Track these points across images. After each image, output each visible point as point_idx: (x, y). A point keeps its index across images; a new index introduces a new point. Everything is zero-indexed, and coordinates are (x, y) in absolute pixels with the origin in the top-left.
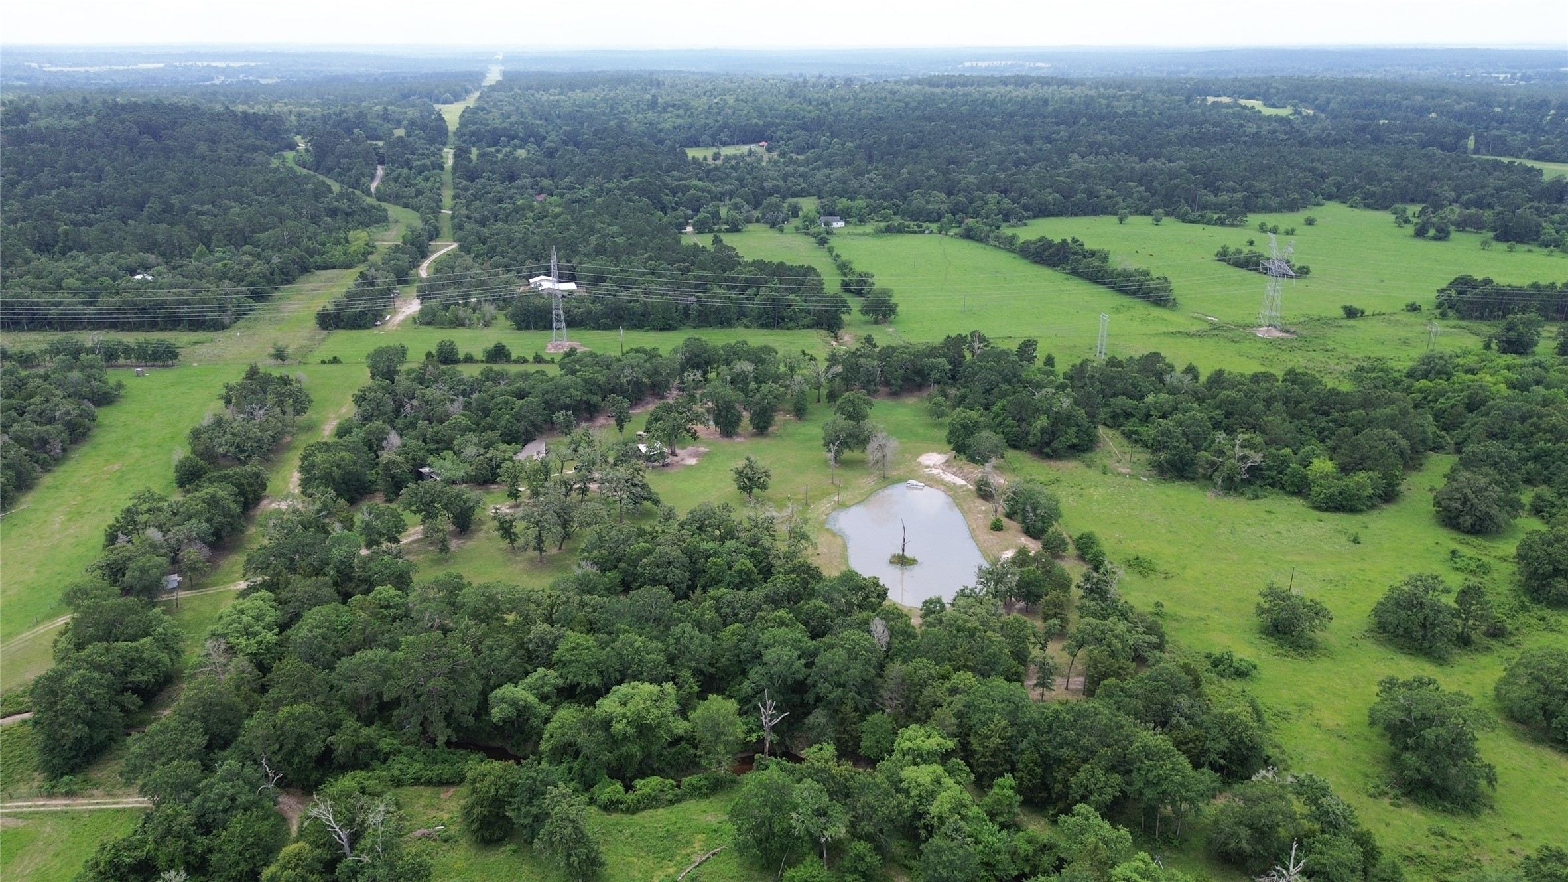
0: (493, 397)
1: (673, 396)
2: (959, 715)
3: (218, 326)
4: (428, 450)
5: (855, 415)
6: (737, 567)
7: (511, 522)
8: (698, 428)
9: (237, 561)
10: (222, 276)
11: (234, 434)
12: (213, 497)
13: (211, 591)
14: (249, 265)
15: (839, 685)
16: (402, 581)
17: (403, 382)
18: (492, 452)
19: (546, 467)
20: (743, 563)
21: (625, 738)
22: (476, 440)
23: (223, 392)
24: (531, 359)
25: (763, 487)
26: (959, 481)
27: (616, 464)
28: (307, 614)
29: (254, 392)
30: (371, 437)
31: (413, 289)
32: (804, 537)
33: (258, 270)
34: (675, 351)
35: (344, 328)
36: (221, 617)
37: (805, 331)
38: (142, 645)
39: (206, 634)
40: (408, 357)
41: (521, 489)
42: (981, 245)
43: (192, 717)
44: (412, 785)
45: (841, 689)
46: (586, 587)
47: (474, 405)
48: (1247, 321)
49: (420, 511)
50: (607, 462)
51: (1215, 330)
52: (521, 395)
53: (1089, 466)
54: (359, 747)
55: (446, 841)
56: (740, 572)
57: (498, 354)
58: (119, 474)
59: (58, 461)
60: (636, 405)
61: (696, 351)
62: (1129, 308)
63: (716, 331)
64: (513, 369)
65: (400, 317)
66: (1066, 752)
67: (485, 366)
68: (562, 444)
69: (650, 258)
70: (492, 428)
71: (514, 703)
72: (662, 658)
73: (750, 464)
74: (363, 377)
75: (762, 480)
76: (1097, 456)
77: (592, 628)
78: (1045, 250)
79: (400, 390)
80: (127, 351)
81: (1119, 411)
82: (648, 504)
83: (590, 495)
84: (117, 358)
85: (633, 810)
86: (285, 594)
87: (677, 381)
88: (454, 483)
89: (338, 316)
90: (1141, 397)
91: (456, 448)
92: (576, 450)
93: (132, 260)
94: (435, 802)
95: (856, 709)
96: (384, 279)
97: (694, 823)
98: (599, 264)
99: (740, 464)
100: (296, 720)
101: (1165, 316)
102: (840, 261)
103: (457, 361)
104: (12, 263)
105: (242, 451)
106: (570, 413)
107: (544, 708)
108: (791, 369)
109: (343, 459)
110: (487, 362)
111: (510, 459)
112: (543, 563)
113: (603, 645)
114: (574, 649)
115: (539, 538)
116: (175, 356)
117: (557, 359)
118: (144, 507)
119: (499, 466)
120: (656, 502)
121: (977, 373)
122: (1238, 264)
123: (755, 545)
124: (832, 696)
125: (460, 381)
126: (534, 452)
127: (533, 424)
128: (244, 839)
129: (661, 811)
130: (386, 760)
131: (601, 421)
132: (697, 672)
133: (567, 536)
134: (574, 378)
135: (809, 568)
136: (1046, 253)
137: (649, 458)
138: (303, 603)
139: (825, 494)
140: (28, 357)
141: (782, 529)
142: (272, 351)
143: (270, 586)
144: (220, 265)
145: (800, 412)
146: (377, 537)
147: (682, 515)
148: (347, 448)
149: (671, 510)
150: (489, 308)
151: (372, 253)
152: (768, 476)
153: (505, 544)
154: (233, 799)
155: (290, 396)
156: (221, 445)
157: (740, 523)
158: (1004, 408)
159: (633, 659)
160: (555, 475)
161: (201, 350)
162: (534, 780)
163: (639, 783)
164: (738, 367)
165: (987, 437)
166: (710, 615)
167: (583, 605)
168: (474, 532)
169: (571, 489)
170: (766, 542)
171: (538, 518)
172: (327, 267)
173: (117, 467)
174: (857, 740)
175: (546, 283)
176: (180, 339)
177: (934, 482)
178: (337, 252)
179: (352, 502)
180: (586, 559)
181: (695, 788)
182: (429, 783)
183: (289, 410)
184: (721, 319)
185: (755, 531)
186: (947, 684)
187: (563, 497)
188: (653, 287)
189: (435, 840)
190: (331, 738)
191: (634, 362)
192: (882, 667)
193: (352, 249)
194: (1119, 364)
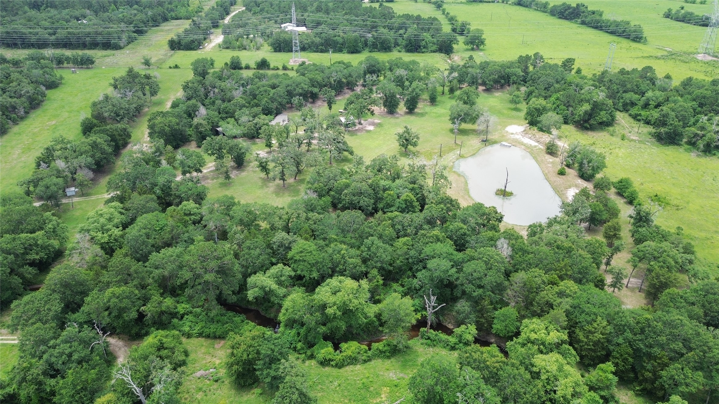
0: (258, 88)
1: (358, 89)
2: (568, 314)
3: (117, 47)
4: (221, 118)
5: (468, 101)
6: (403, 197)
7: (266, 162)
8: (375, 108)
9: (104, 181)
10: (122, 21)
11: (113, 106)
12: (95, 142)
13: (93, 198)
14: (135, 15)
15: (480, 287)
16: (199, 198)
17: (209, 78)
18: (257, 120)
19: (287, 129)
20: (407, 195)
21: (335, 318)
22: (247, 112)
23: (112, 81)
24: (281, 68)
25: (415, 145)
26: (533, 143)
27: (327, 129)
28: (139, 219)
29: (129, 83)
30: (190, 109)
31: (220, 30)
32: (442, 177)
33: (139, 18)
34: (361, 63)
35: (183, 50)
36: (88, 218)
37: (432, 54)
38: (37, 236)
39: (78, 229)
40: (215, 65)
41: (273, 142)
42: (527, 9)
43: (54, 291)
44: (197, 337)
45: (481, 290)
46: (311, 208)
47: (248, 92)
48: (690, 50)
49: (213, 154)
50: (322, 127)
51: (672, 56)
52: (274, 87)
53: (612, 135)
54: (162, 313)
55: (216, 381)
56: (406, 200)
57: (263, 64)
58: (54, 127)
59: (22, 118)
60: (338, 94)
61: (373, 63)
62: (618, 43)
63: (382, 54)
64: (270, 73)
65: (213, 45)
66: (656, 351)
67: (255, 71)
68: (297, 116)
69: (346, 14)
70: (257, 105)
71: (262, 288)
72: (358, 261)
73: (407, 131)
74: (190, 75)
75: (414, 140)
76: (616, 128)
77: (314, 235)
78: (566, 10)
79: (207, 83)
80: (68, 59)
81: (628, 102)
82: (346, 153)
83: (313, 147)
84: (63, 63)
85: (339, 366)
86: (128, 204)
87: (361, 81)
88: (235, 137)
89: (179, 43)
90: (643, 94)
91: (237, 117)
92: (304, 120)
93: (77, 13)
94: (211, 350)
95: (492, 303)
96: (205, 23)
97: (381, 378)
98: (319, 16)
99: (401, 130)
100: (118, 297)
101: (640, 47)
102: (449, 16)
103: (241, 68)
104: (17, 13)
105: (118, 116)
106: (301, 98)
107: (282, 291)
108: (428, 74)
109: (170, 121)
110: (257, 69)
111: (267, 124)
112: (284, 189)
113: (321, 248)
114: (301, 252)
115: (283, 174)
116: (92, 62)
117: (295, 68)
118: (58, 147)
119: (260, 129)
120: (351, 153)
121: (539, 78)
122: (678, 20)
123: (414, 183)
124: (475, 294)
125: (241, 79)
126: (281, 120)
127: (280, 104)
128: (75, 386)
129: (358, 367)
130: (182, 317)
131: (319, 103)
132: (381, 270)
133: (299, 172)
134: (304, 78)
135: (451, 200)
136: (567, 12)
137: (347, 126)
138: (138, 212)
139: (451, 150)
140: (17, 62)
141: (430, 172)
142: (143, 61)
143: (121, 199)
144: (120, 15)
145: (433, 100)
146: (188, 169)
147: (368, 161)
148: (174, 115)
149: (361, 158)
150: (260, 40)
151: (201, 12)
152: (418, 138)
153: (263, 175)
154: (70, 355)
155: (147, 85)
156: (106, 112)
157: (403, 168)
158: (558, 99)
159: (340, 262)
160: (292, 134)
161: (108, 60)
162: (273, 351)
163: (344, 346)
164: (397, 72)
165: (551, 117)
166: (389, 231)
167: (308, 219)
168: (245, 167)
169: (302, 143)
170: (421, 181)
171: (282, 161)
172: (177, 19)
173: (54, 123)
174: (490, 324)
175: (290, 27)
176: (96, 54)
177: (516, 143)
178: (182, 11)
179: (176, 147)
180: (310, 188)
181: (381, 352)
182: (208, 337)
183: (148, 93)
184: (385, 47)
185: (414, 174)
186: (556, 289)
187: (297, 149)
188: (348, 28)
189: (209, 380)
190: (143, 308)
191: (338, 69)
192: (507, 274)
193: (190, 9)
194: (628, 73)
